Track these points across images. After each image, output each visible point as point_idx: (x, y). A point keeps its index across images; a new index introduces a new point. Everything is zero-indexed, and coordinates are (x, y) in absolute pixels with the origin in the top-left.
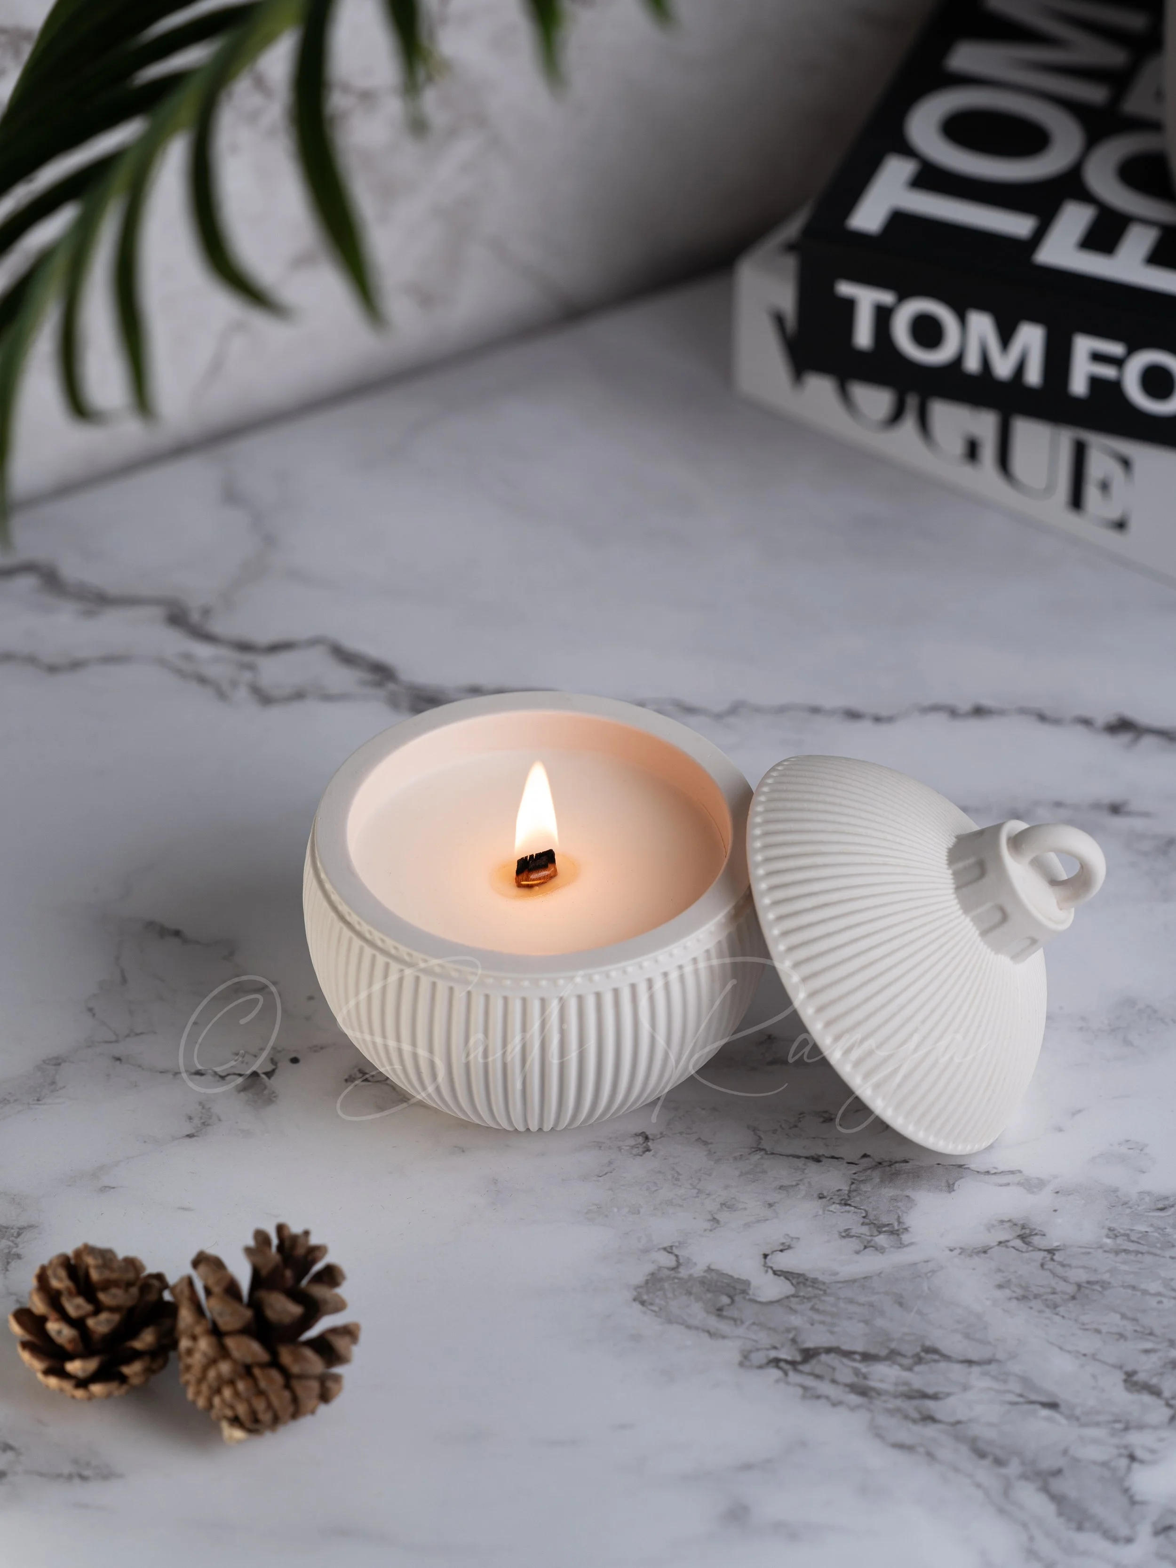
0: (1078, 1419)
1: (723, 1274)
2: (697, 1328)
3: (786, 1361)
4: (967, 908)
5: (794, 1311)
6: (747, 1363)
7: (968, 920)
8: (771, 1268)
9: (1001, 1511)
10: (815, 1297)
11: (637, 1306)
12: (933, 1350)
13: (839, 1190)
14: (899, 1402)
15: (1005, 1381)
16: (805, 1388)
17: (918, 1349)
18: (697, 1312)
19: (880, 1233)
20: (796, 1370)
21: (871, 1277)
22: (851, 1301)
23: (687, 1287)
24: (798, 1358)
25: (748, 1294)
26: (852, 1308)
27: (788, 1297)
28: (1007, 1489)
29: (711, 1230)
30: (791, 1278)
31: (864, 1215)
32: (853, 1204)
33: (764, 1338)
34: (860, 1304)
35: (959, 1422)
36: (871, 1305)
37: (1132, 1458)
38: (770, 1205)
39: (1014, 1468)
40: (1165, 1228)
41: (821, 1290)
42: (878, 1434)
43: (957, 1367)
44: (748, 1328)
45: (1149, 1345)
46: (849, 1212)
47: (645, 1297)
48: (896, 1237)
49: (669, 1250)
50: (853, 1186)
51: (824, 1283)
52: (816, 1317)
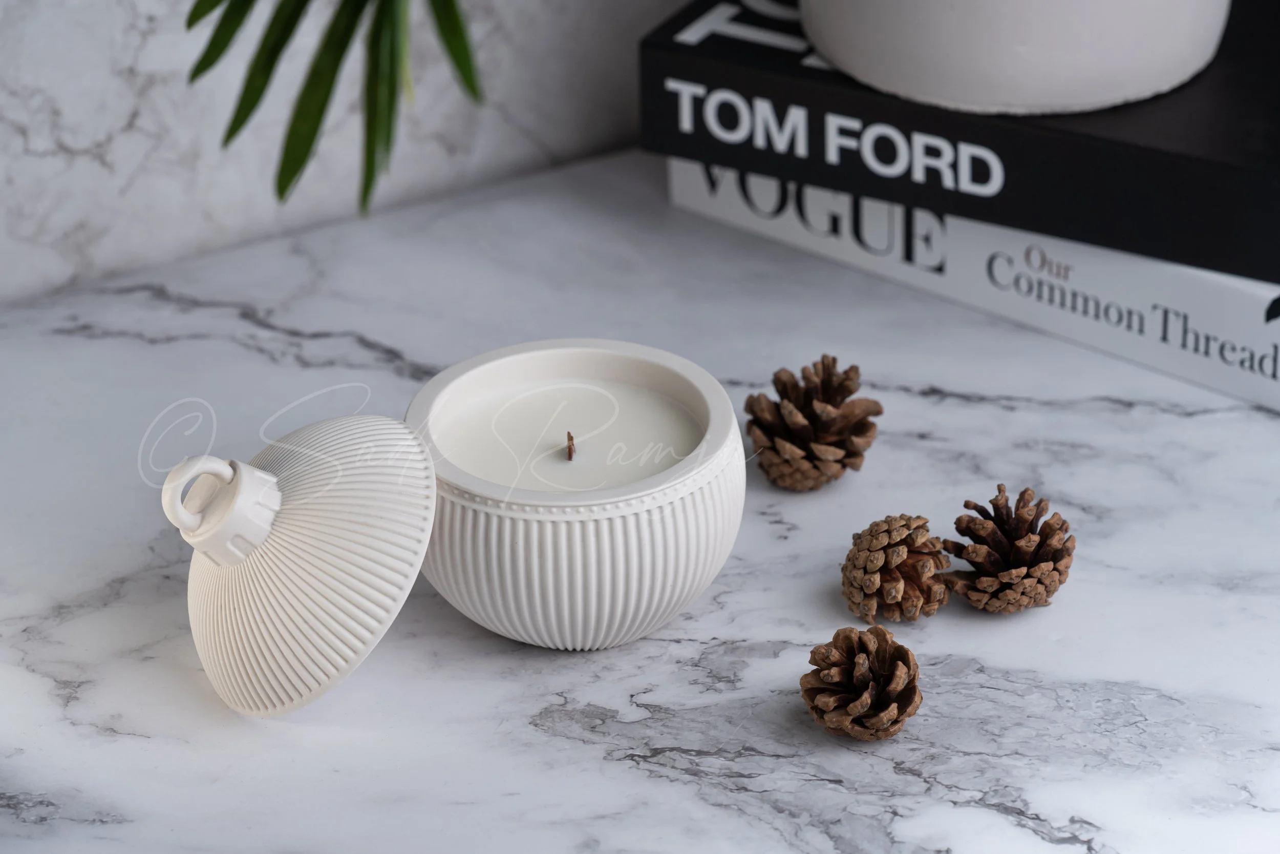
0: (856, 790)
1: (598, 707)
2: (574, 739)
3: (639, 756)
5: (650, 727)
6: (610, 758)
8: (636, 703)
9: (791, 845)
10: (667, 719)
11: (532, 727)
12: (751, 749)
13: (692, 658)
14: (721, 779)
15: (803, 768)
16: (651, 771)
17: (741, 748)
18: (576, 729)
19: (720, 681)
20: (645, 761)
21: (710, 706)
22: (693, 721)
23: (571, 715)
24: (649, 754)
25: (616, 718)
26: (693, 725)
27: (645, 719)
28: (797, 832)
29: (593, 682)
30: (649, 708)
31: (709, 671)
32: (701, 666)
33: (624, 743)
34: (699, 722)
35: (765, 791)
36: (708, 723)
37: (895, 813)
38: (639, 668)
39: (804, 818)
40: (934, 676)
41: (671, 714)
42: (703, 798)
43: (768, 758)
44: (613, 738)
45: (915, 746)
46: (698, 670)
47: (538, 722)
48: (731, 684)
49: (560, 694)
50: (703, 655)
51: (674, 710)
52: (665, 730)
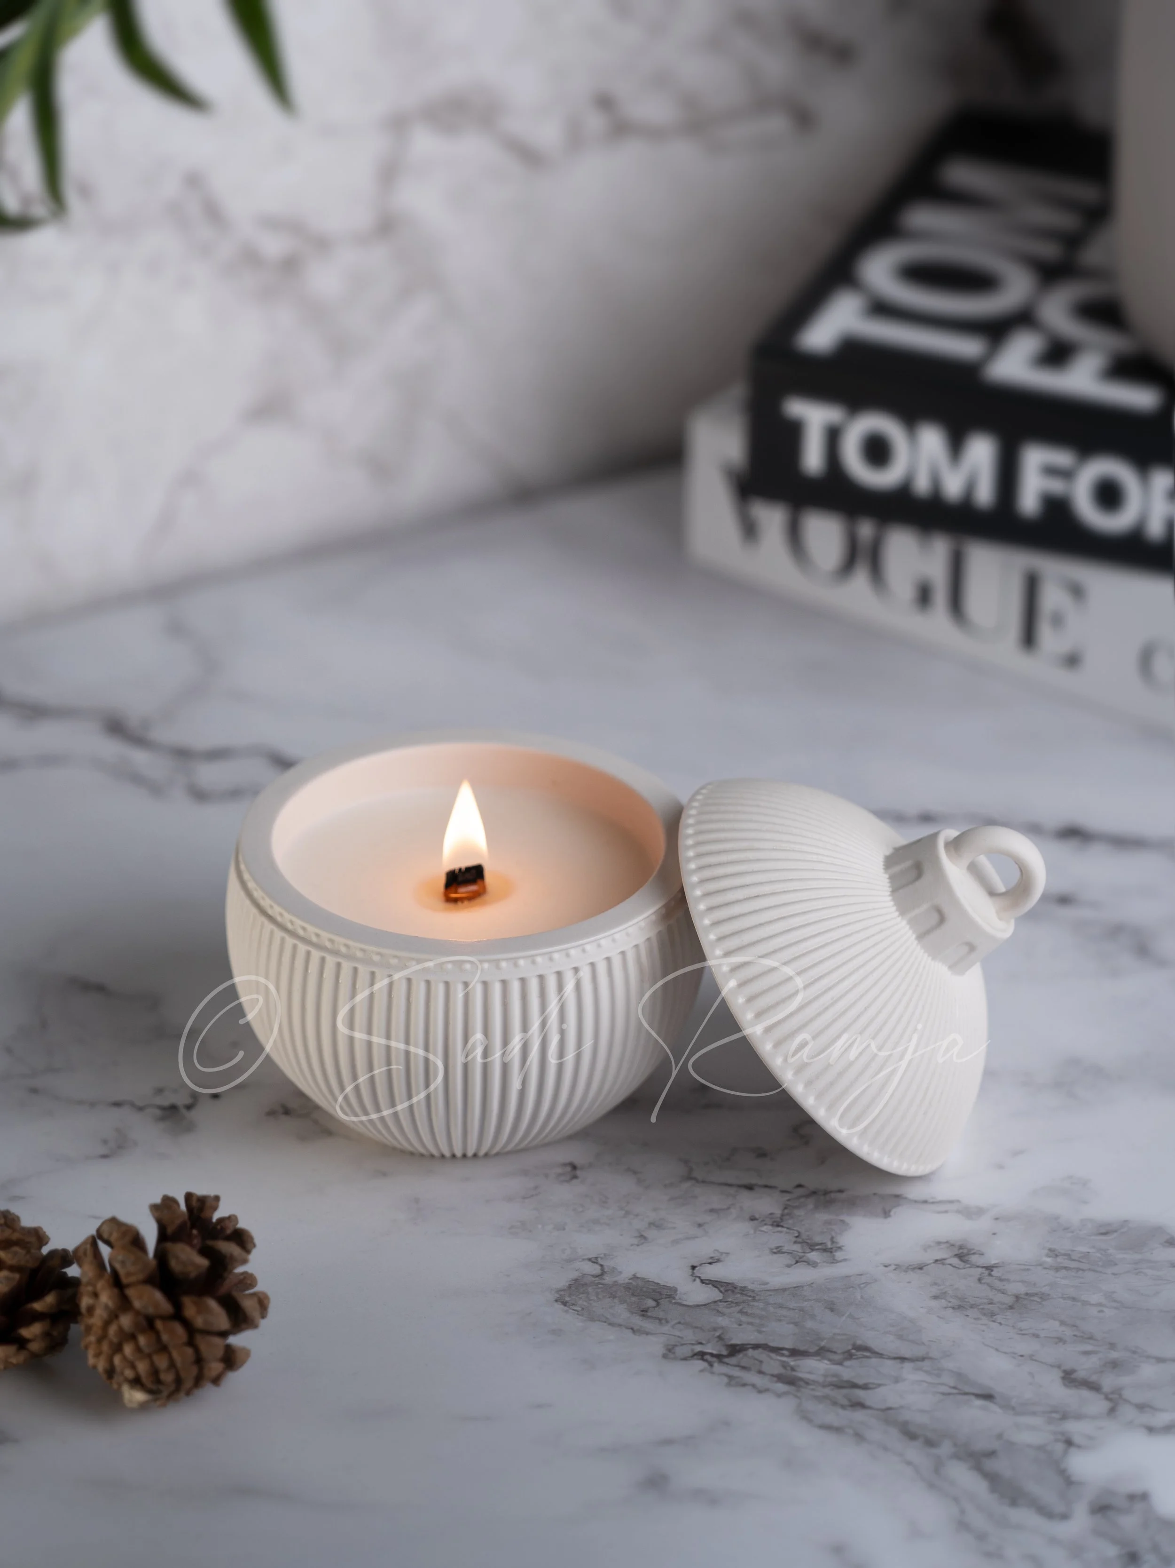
0: (1013, 1408)
1: (649, 1281)
2: (620, 1325)
3: (712, 1355)
4: (903, 910)
5: (721, 1314)
6: (671, 1356)
7: (904, 923)
8: (699, 1277)
9: (931, 1486)
10: (744, 1302)
11: (559, 1306)
12: (866, 1349)
13: (771, 1214)
14: (827, 1391)
15: (939, 1376)
16: (730, 1377)
17: (850, 1347)
18: (621, 1312)
19: (813, 1250)
20: (721, 1362)
21: (802, 1287)
22: (781, 1307)
23: (612, 1292)
24: (725, 1353)
25: (674, 1298)
26: (782, 1312)
27: (715, 1302)
28: (938, 1466)
29: (638, 1245)
30: (719, 1286)
31: (797, 1235)
32: (785, 1226)
33: (689, 1335)
34: (789, 1309)
35: (889, 1409)
36: (801, 1310)
37: (1069, 1443)
38: (700, 1225)
39: (946, 1449)
40: (1108, 1250)
41: (750, 1296)
42: (805, 1417)
43: (889, 1363)
44: (673, 1327)
45: (1089, 1348)
46: (781, 1232)
47: (567, 1299)
48: (829, 1254)
49: (594, 1261)
50: (786, 1211)
51: (753, 1291)
52: (744, 1319)
